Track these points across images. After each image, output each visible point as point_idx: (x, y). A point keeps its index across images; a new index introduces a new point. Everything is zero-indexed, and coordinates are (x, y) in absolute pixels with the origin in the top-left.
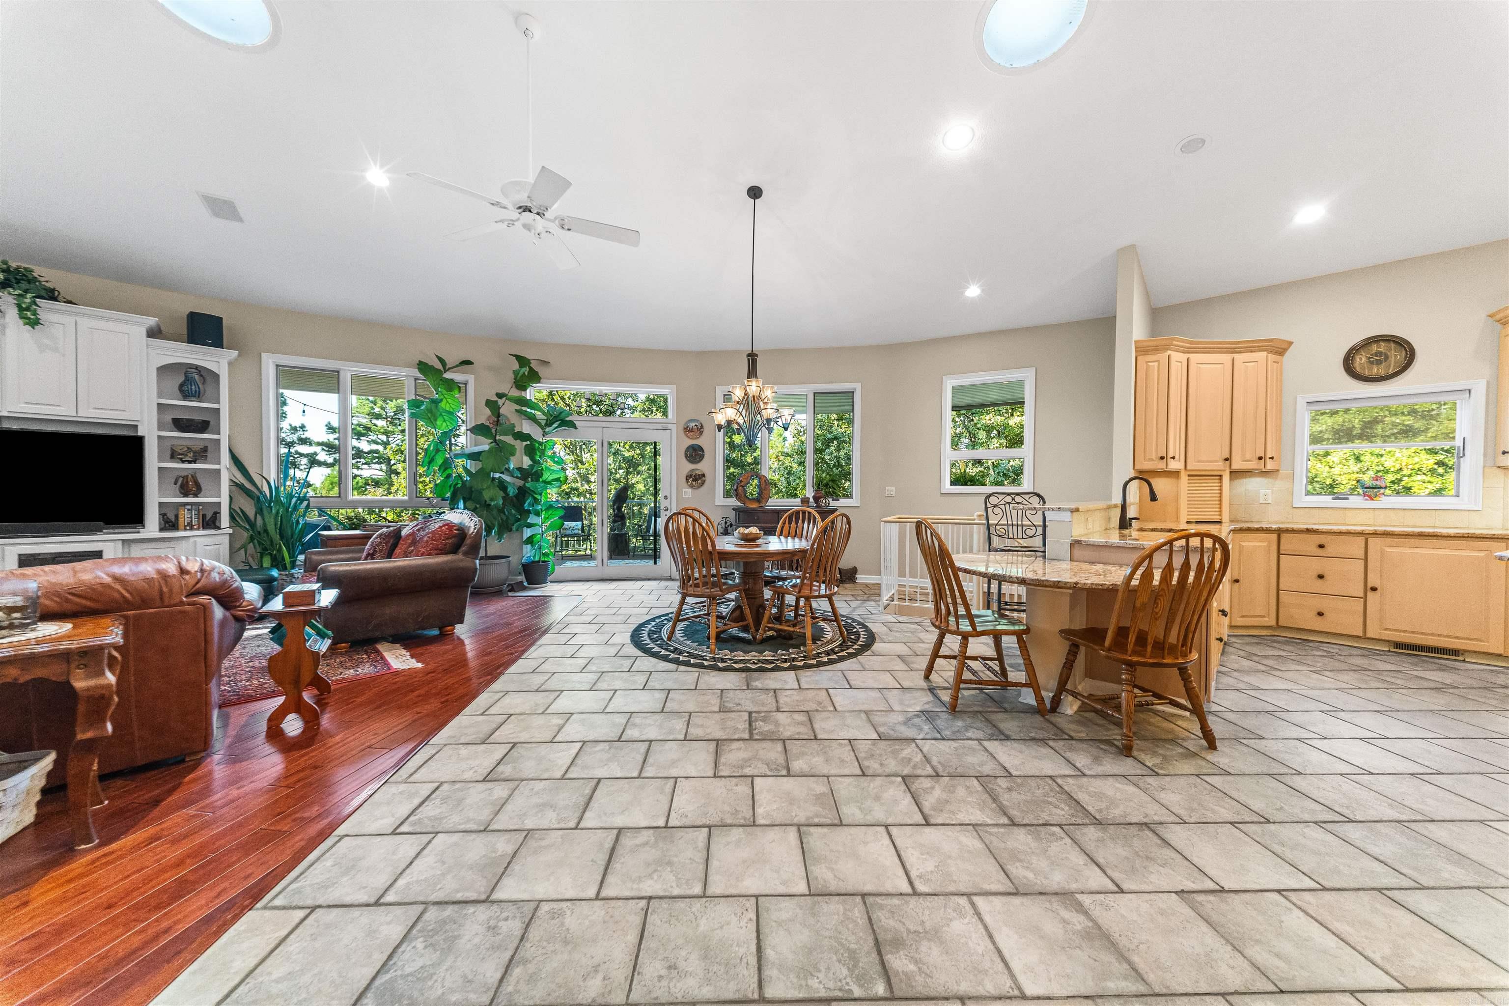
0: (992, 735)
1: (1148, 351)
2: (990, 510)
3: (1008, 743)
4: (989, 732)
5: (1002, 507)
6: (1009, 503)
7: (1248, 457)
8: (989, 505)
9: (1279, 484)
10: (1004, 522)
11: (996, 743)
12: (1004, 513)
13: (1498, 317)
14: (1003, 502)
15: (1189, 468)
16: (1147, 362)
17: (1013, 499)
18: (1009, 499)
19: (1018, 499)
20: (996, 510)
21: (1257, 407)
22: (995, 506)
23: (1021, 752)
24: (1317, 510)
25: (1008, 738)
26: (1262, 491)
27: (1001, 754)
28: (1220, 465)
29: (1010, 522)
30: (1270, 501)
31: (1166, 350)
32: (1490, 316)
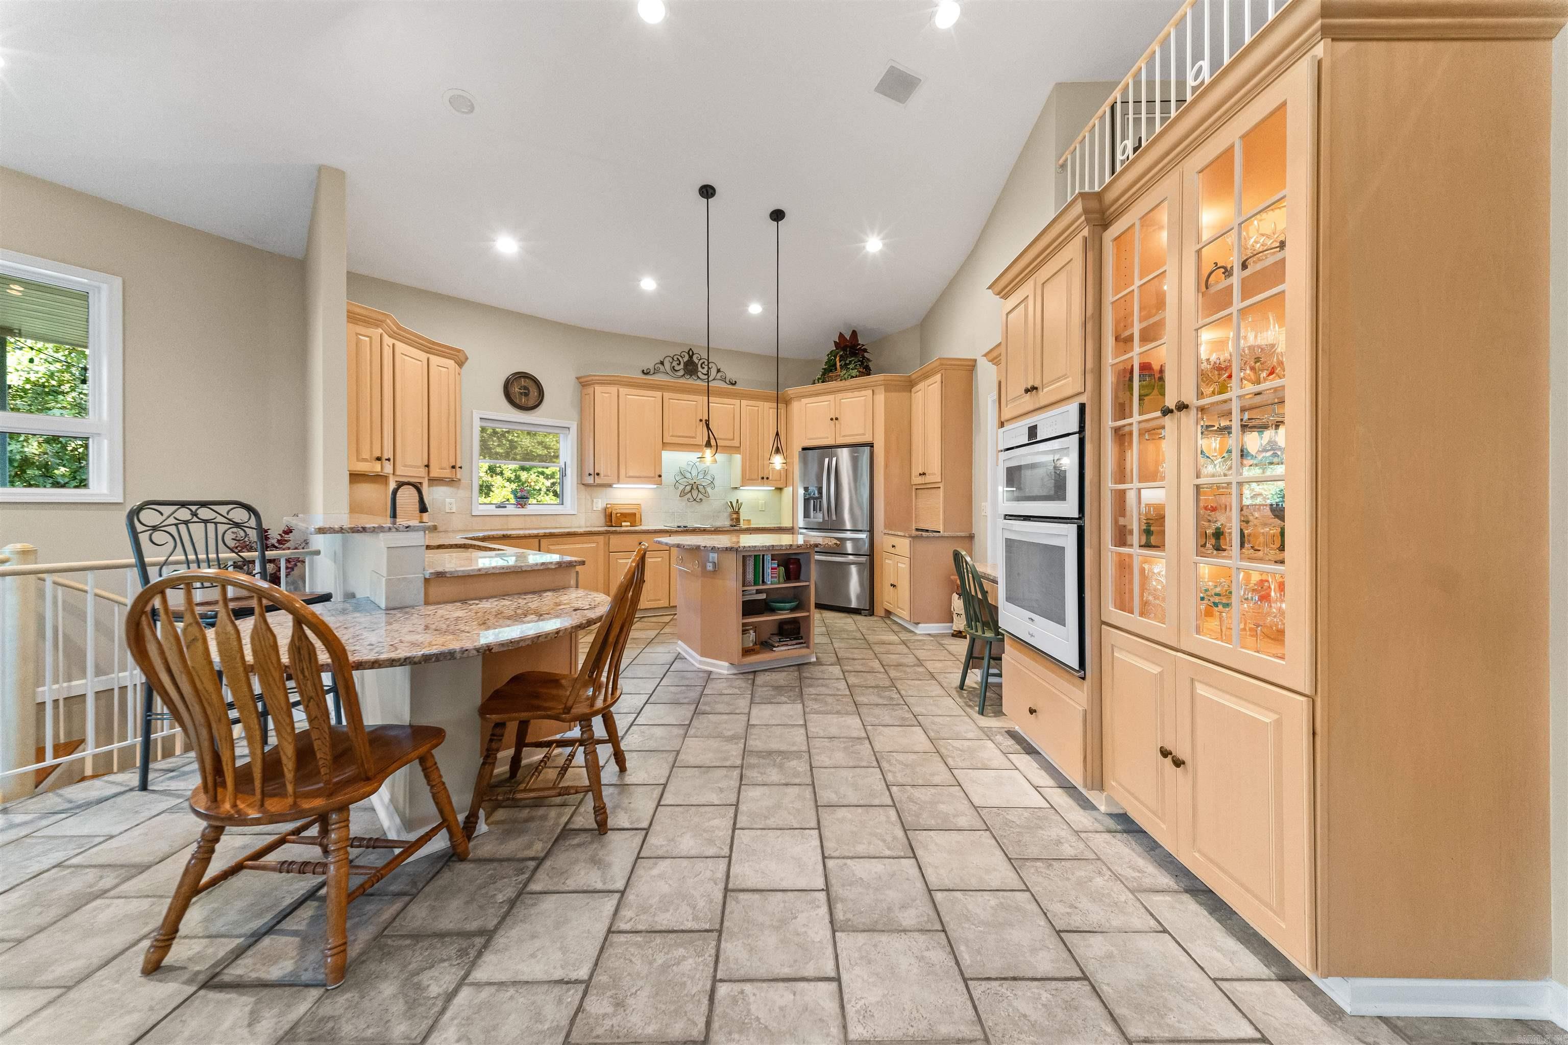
0: (462, 953)
1: (360, 320)
2: (144, 538)
3: (500, 940)
4: (452, 950)
5: (172, 530)
6: (186, 523)
7: (444, 465)
8: (139, 527)
9: (462, 493)
10: (179, 556)
11: (489, 958)
12: (177, 541)
13: (582, 380)
14: (172, 520)
15: (398, 473)
16: (357, 334)
17: (195, 514)
18: (184, 514)
19: (204, 513)
20: (158, 537)
21: (448, 418)
22: (155, 528)
23: (533, 937)
24: (488, 518)
25: (488, 935)
26: (448, 500)
27: (523, 967)
28: (423, 472)
29: (192, 557)
30: (454, 510)
31: (377, 326)
32: (577, 378)
